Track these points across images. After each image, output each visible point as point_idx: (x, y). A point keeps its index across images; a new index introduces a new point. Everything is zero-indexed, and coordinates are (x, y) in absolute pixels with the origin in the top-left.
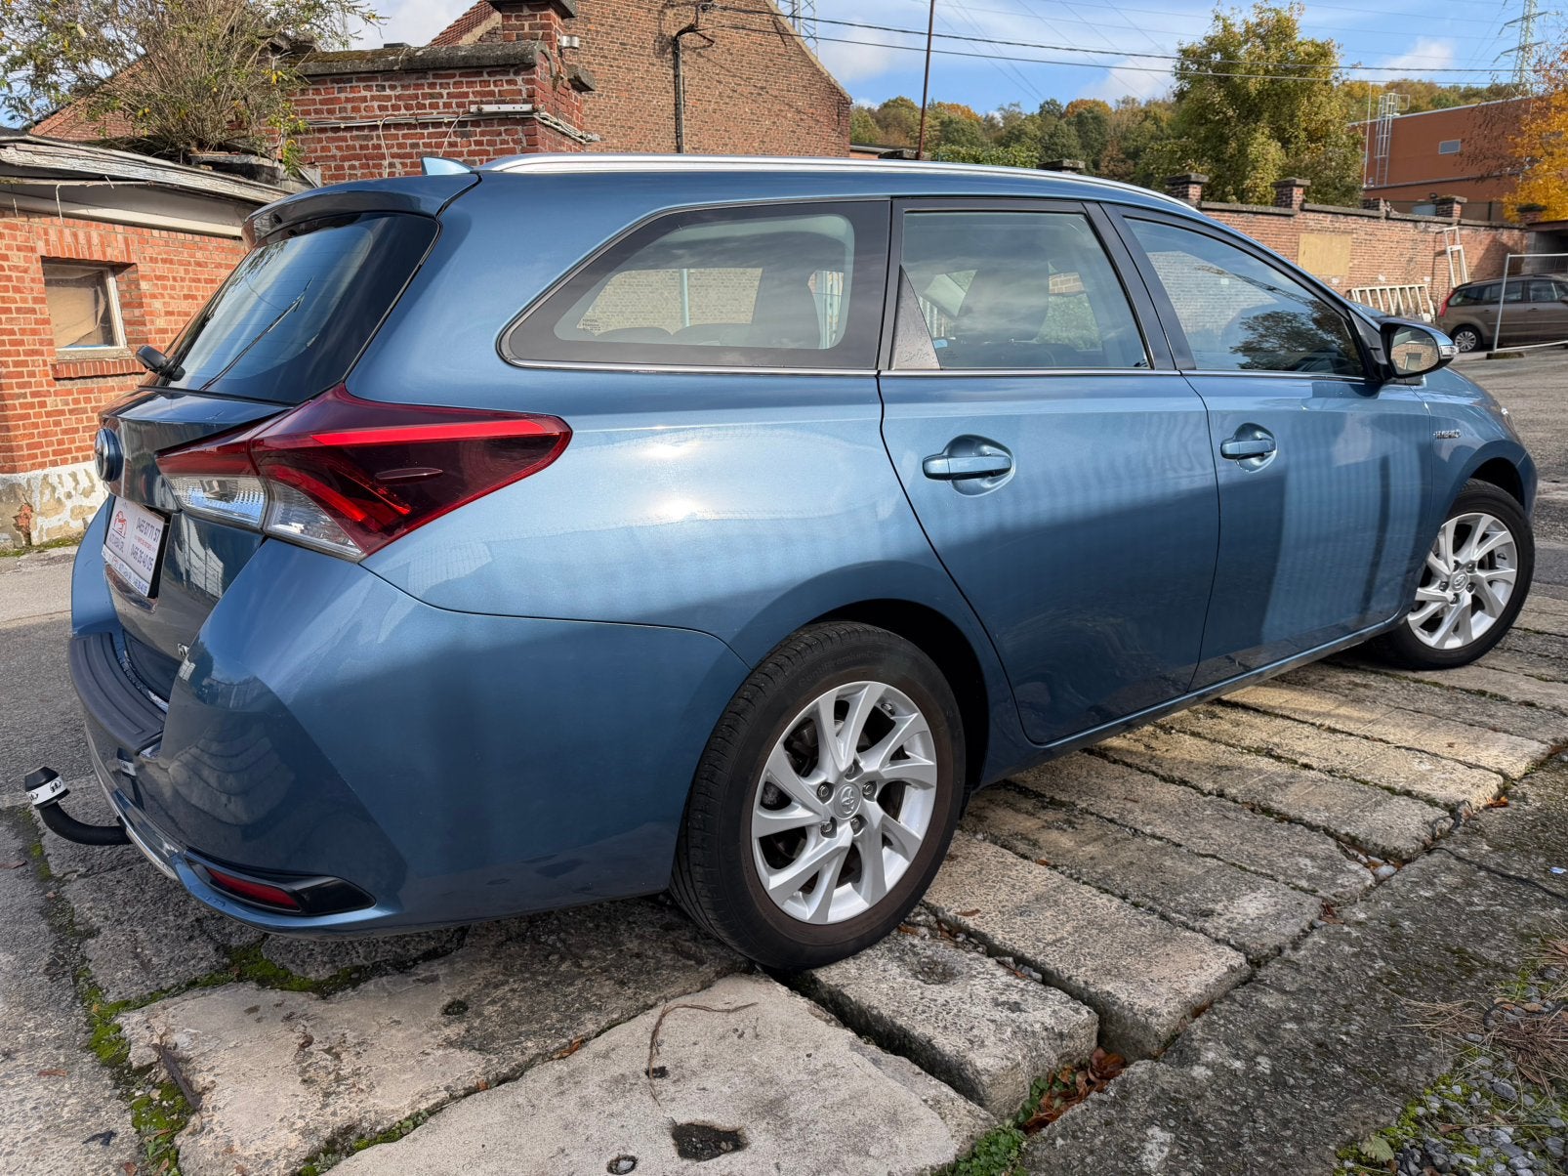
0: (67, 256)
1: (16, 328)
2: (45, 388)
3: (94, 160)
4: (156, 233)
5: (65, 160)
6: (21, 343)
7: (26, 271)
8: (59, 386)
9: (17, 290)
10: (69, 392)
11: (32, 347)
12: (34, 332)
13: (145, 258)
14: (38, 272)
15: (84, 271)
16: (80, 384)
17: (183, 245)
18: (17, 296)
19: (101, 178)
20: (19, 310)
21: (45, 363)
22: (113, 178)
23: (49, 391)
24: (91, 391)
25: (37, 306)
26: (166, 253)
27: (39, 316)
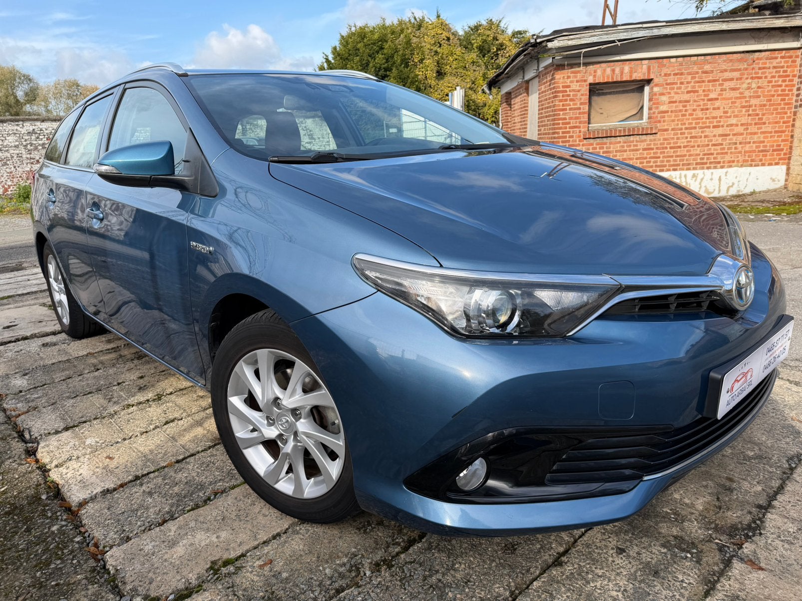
0: (606, 81)
1: (567, 117)
2: (578, 143)
3: (607, 34)
4: (673, 60)
5: (587, 39)
6: (569, 123)
7: (579, 91)
8: (585, 142)
9: (571, 100)
10: (592, 144)
11: (574, 125)
12: (577, 118)
13: (660, 75)
14: (586, 91)
15: (635, 85)
16: (598, 140)
17: (695, 63)
18: (571, 103)
19: (614, 42)
20: (570, 109)
21: (580, 132)
22: (619, 41)
23: (579, 144)
24: (605, 144)
25: (582, 107)
26: (680, 70)
27: (581, 111)
